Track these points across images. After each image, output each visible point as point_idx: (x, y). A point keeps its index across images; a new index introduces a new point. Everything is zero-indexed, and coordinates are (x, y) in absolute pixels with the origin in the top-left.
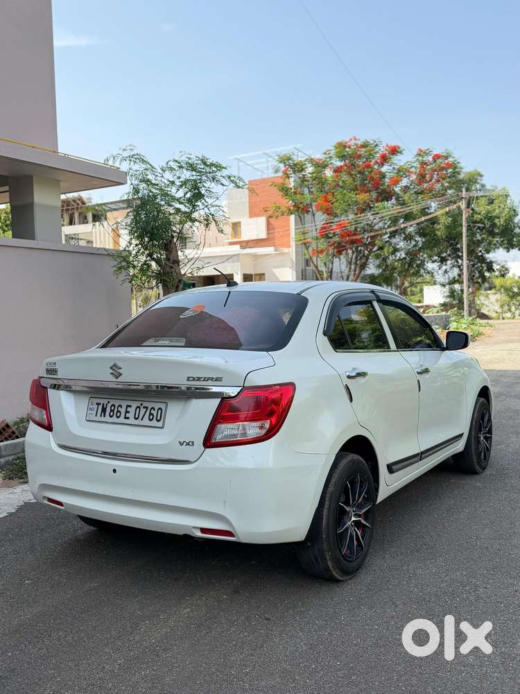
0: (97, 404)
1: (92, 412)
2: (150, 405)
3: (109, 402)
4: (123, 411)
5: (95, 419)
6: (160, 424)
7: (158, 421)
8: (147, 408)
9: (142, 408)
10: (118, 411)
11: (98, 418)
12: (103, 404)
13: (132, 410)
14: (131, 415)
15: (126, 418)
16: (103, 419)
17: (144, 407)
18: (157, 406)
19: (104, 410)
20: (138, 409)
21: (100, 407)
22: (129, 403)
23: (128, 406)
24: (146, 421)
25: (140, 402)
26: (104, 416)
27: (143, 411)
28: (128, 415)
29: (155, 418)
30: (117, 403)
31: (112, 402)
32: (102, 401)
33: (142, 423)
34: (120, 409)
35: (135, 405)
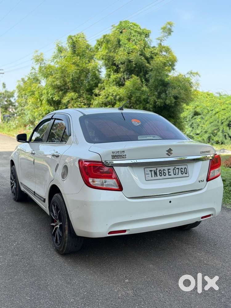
0: (150, 171)
1: (148, 176)
2: (180, 167)
3: (157, 169)
4: (166, 172)
5: (152, 179)
6: (187, 175)
7: (186, 174)
8: (178, 169)
9: (176, 169)
10: (164, 173)
11: (154, 178)
12: (154, 170)
13: (171, 171)
14: (172, 173)
15: (169, 175)
16: (156, 178)
17: (177, 169)
18: (183, 167)
19: (156, 173)
20: (174, 170)
21: (153, 172)
22: (169, 168)
23: (168, 169)
24: (180, 175)
25: (175, 166)
26: (157, 176)
27: (177, 170)
28: (170, 174)
29: (184, 172)
30: (162, 169)
31: (159, 169)
32: (153, 169)
33: (178, 176)
34: (164, 171)
35: (172, 168)
